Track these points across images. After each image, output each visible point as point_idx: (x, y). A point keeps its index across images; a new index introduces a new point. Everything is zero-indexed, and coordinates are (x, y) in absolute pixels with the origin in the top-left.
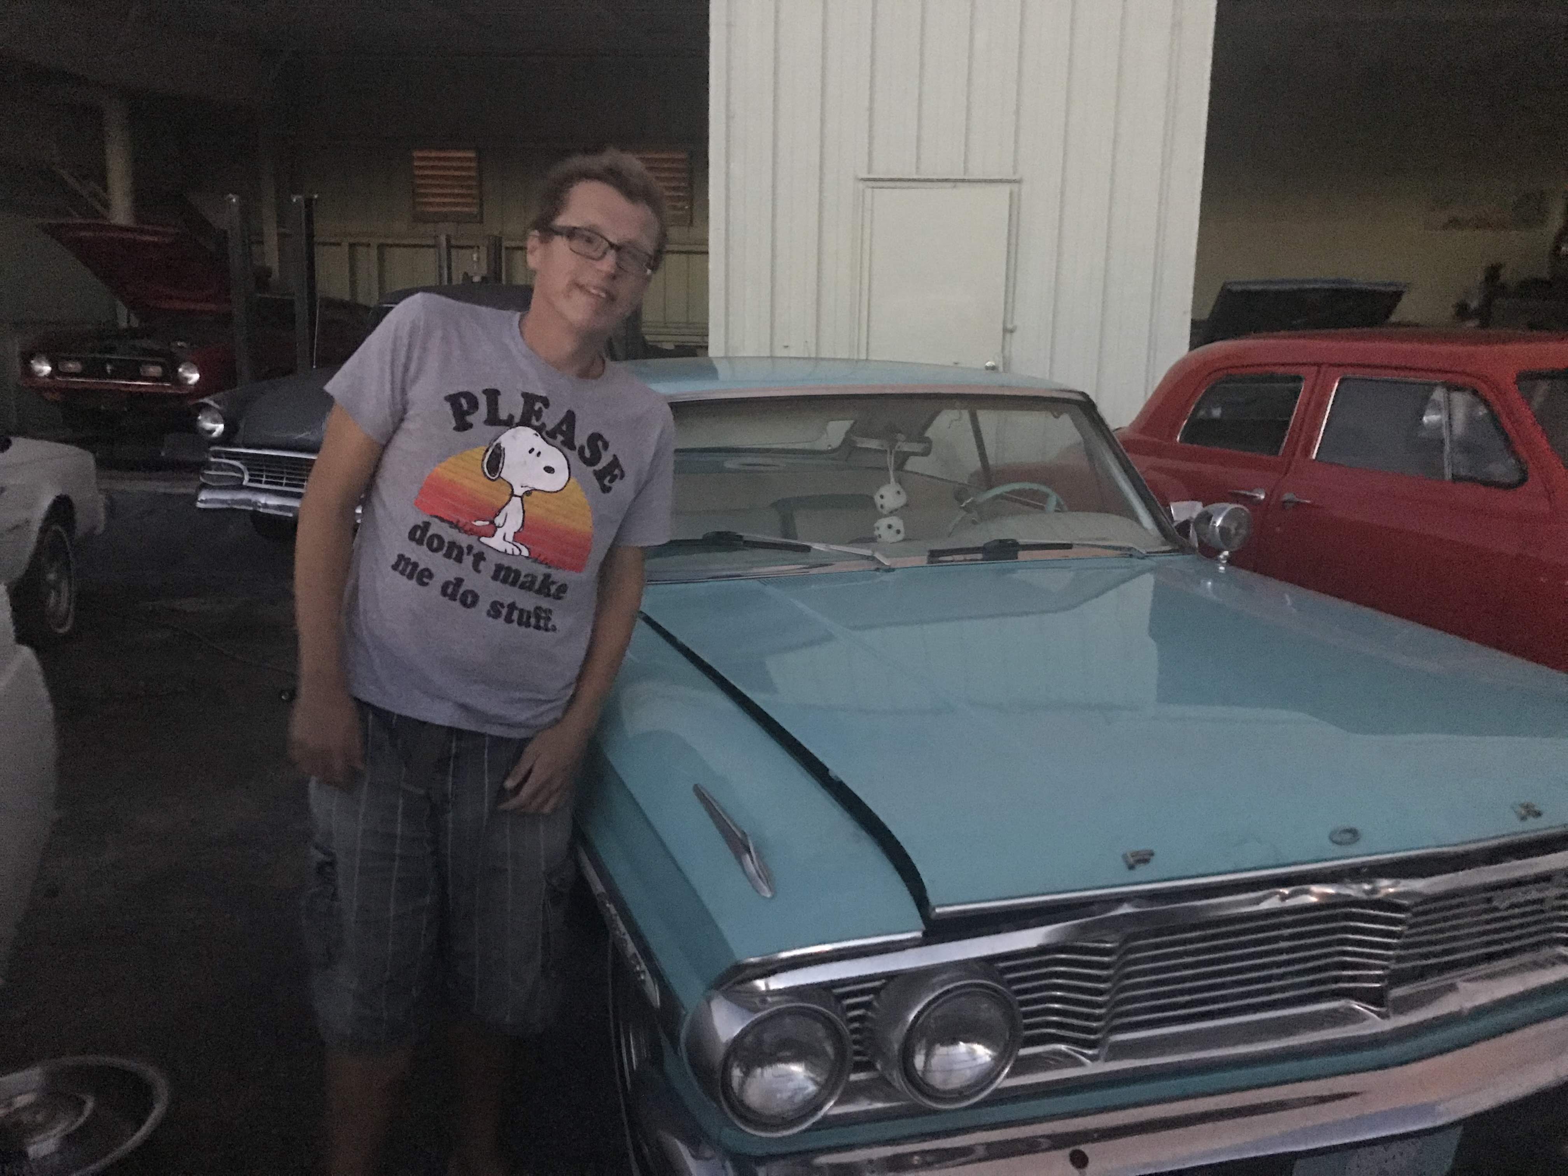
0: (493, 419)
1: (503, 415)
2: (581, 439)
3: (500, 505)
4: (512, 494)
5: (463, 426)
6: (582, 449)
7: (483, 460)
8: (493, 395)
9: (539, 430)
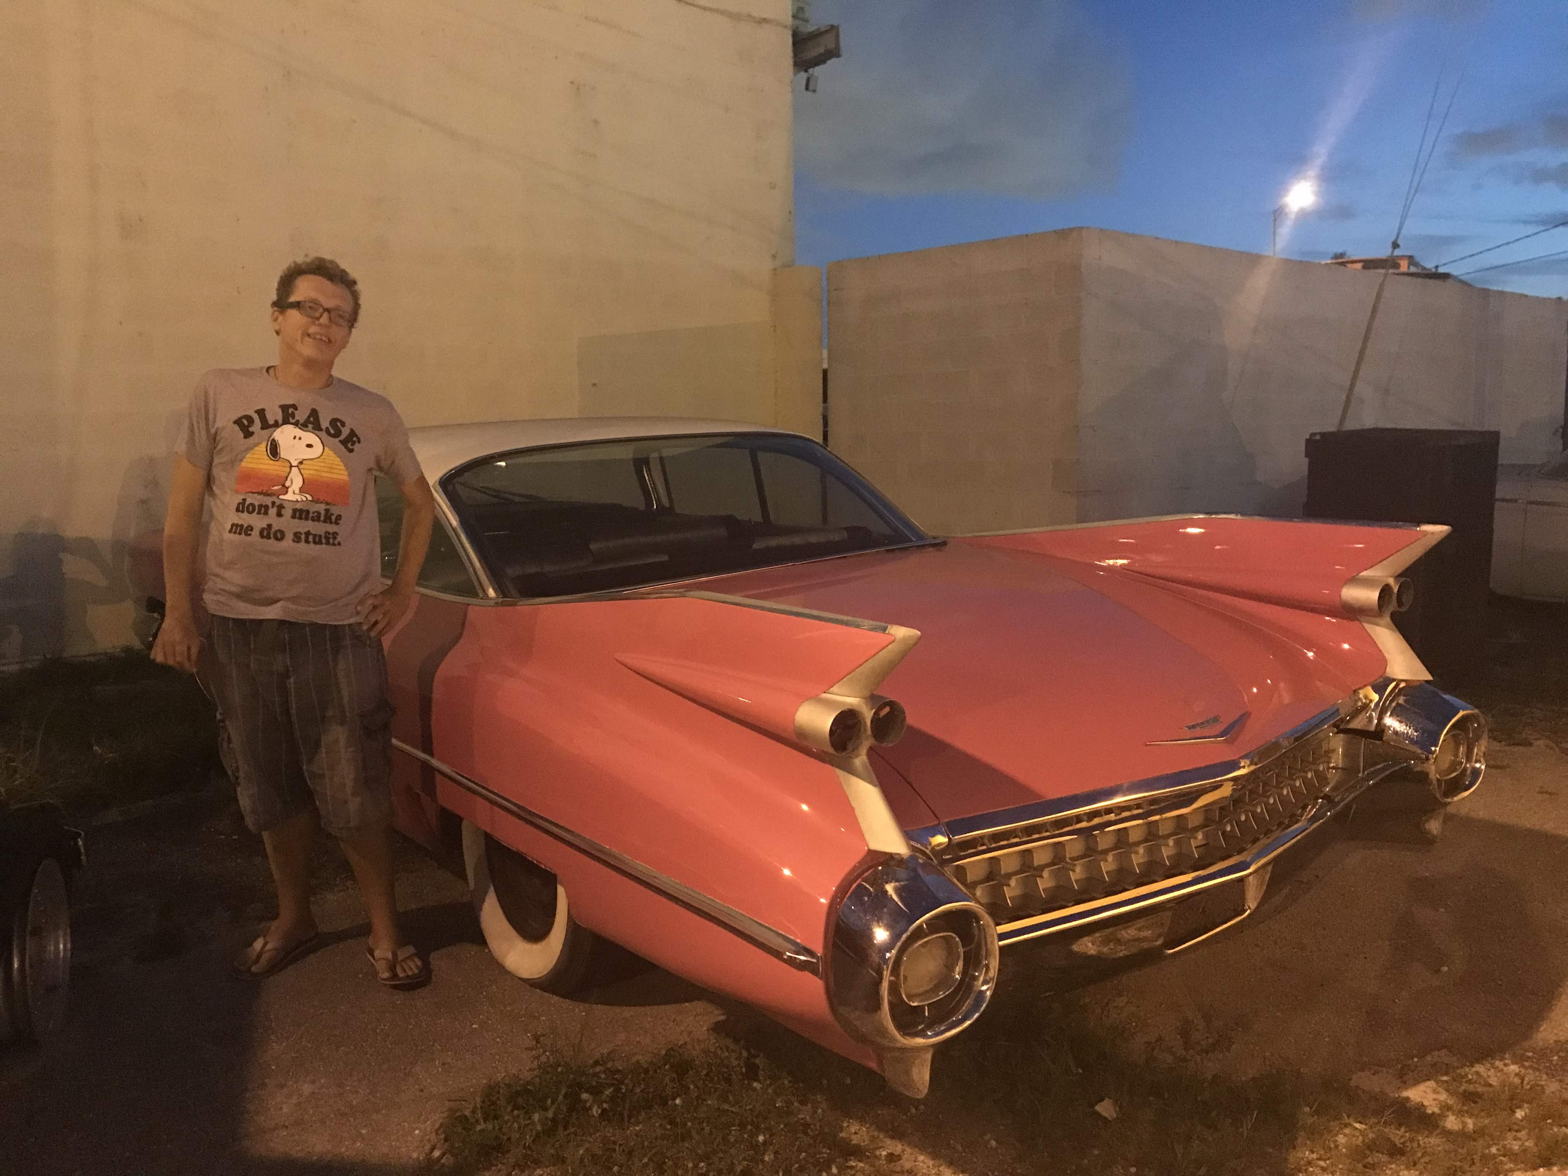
0: (265, 425)
1: (271, 422)
2: (325, 424)
3: (287, 474)
4: (291, 466)
5: (248, 434)
6: (327, 429)
7: (267, 451)
8: (261, 413)
9: (296, 424)
